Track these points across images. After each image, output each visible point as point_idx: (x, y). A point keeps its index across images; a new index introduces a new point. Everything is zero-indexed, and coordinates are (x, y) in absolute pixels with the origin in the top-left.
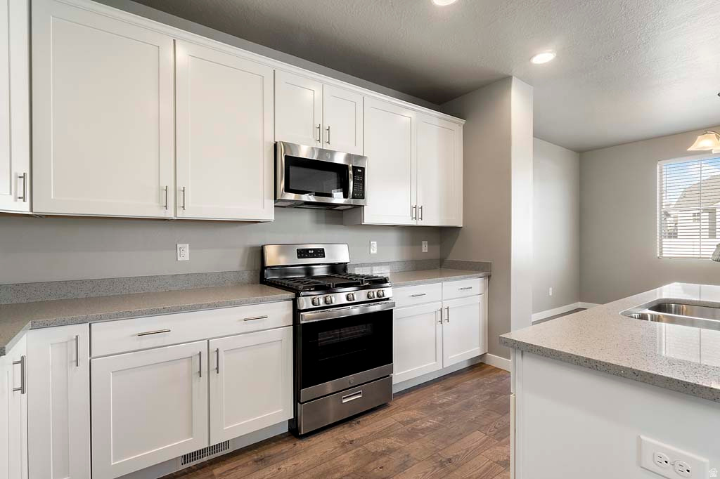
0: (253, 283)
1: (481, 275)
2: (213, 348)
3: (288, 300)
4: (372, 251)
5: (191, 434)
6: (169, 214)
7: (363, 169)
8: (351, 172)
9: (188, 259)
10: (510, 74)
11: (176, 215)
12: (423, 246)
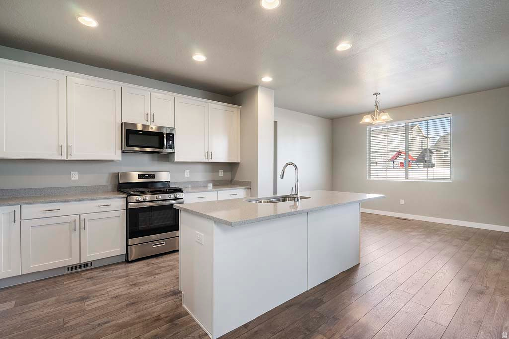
0: (113, 191)
1: (244, 187)
2: (82, 218)
3: (123, 198)
4: (186, 176)
5: (70, 256)
6: (64, 158)
7: (173, 134)
8: (165, 135)
9: (77, 179)
10: (257, 85)
11: (67, 158)
12: (220, 173)
